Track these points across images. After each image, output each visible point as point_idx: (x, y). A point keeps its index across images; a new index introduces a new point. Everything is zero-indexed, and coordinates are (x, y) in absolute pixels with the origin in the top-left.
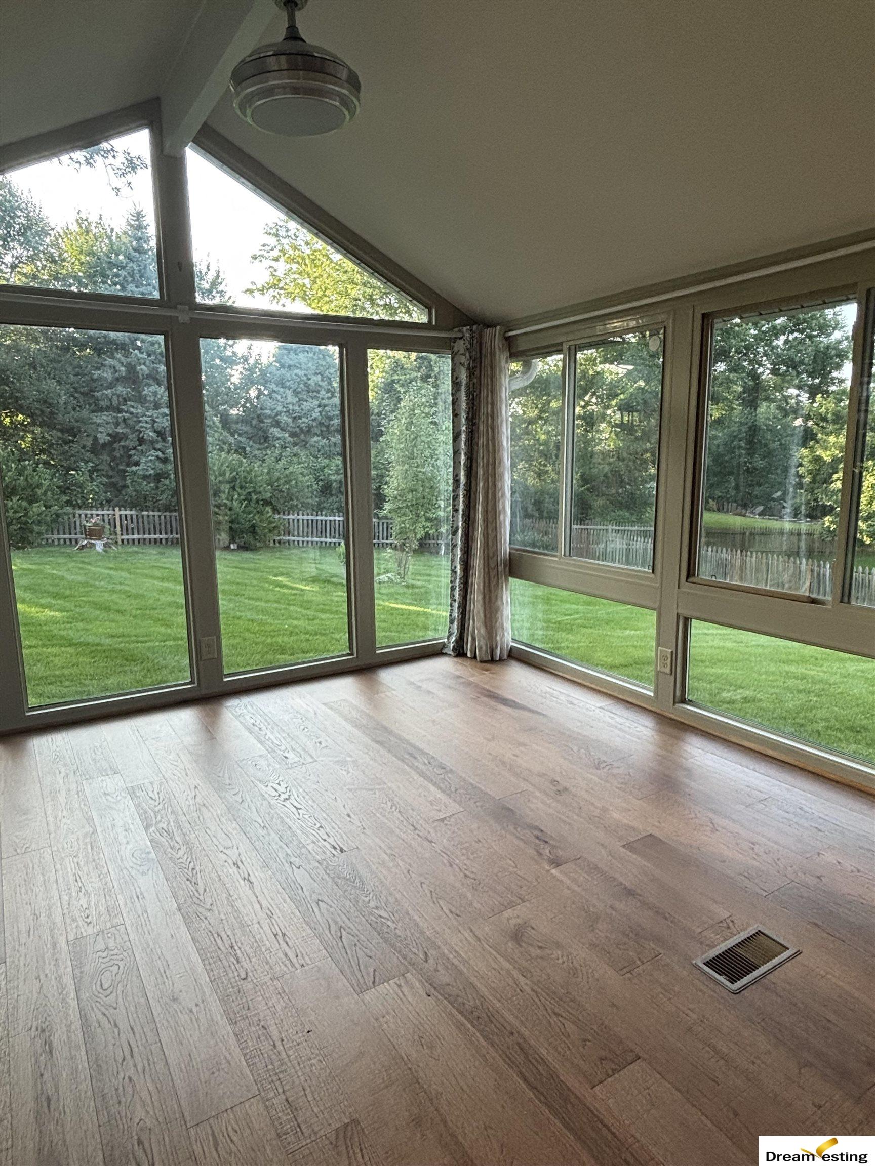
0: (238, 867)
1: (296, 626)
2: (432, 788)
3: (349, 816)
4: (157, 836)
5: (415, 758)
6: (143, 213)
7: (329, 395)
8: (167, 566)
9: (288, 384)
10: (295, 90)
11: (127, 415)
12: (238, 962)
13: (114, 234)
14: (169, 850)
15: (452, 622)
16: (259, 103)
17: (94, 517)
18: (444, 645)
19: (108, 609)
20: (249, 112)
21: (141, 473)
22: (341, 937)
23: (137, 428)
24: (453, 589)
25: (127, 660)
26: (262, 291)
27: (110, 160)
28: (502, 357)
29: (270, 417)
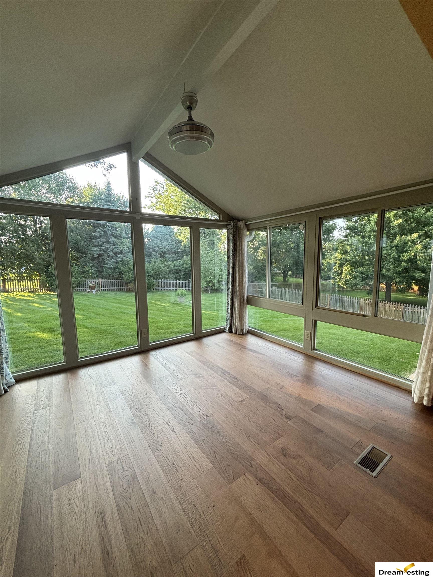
0: (169, 425)
1: (165, 320)
2: (235, 388)
3: (206, 400)
4: (135, 412)
5: (225, 375)
6: (110, 182)
7: (172, 241)
8: (118, 298)
9: (158, 237)
10: (192, 138)
11: (104, 248)
12: (177, 471)
13: (100, 189)
14: (141, 418)
15: (227, 320)
16: (178, 143)
17: (91, 282)
18: (225, 329)
19: (99, 314)
20: (174, 146)
21: (108, 267)
22: (216, 457)
23: (107, 252)
24: (227, 309)
25: (107, 333)
26: (149, 207)
27: (103, 165)
28: (244, 231)
29: (152, 248)
